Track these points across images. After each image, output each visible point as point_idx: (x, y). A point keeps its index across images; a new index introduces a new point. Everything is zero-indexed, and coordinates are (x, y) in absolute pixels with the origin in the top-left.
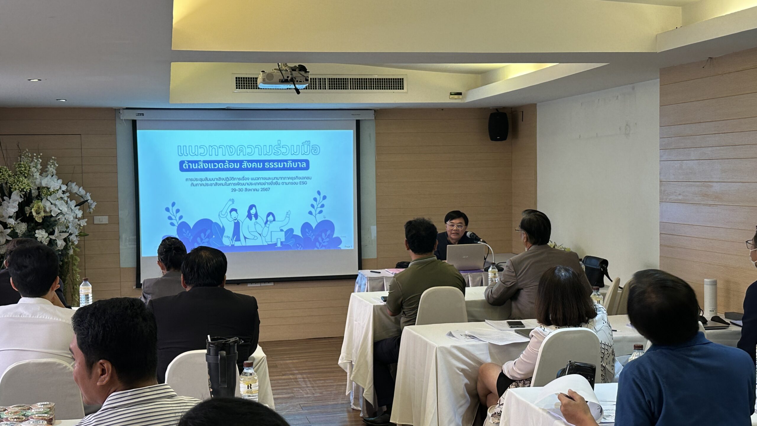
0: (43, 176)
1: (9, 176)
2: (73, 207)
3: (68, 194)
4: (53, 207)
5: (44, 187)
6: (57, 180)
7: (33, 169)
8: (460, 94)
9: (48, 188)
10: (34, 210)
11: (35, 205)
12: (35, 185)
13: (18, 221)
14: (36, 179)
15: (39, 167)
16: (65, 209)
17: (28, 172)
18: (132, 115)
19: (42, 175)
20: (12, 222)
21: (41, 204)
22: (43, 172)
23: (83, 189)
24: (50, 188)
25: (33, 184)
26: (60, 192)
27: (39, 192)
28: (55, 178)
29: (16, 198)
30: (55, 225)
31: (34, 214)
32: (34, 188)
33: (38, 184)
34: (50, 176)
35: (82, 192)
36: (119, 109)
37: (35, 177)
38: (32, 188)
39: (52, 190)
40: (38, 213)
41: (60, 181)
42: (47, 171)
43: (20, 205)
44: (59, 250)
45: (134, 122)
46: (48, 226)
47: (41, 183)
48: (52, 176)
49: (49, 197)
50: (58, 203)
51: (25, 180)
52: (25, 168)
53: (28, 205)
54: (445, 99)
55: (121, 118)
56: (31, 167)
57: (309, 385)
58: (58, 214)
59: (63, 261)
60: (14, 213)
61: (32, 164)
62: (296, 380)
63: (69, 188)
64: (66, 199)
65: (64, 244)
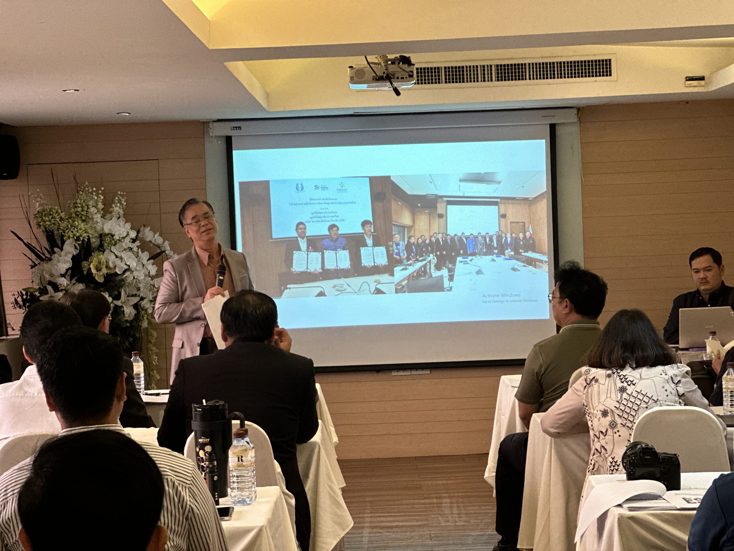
0: (106, 219)
1: (61, 219)
2: (145, 262)
3: (138, 243)
4: (118, 262)
5: (108, 234)
6: (125, 223)
7: (93, 210)
8: (702, 79)
9: (113, 236)
10: (94, 265)
11: (94, 259)
12: (96, 231)
13: (74, 281)
14: (97, 222)
15: (101, 206)
16: (133, 264)
17: (87, 214)
18: (225, 130)
19: (105, 217)
20: (64, 282)
21: (102, 257)
22: (106, 213)
23: (161, 235)
24: (114, 235)
25: (93, 231)
26: (127, 240)
27: (101, 241)
28: (122, 221)
29: (69, 250)
30: (122, 286)
31: (94, 271)
32: (95, 236)
33: (100, 231)
34: (115, 219)
35: (158, 239)
36: (208, 122)
37: (95, 220)
38: (91, 236)
39: (117, 237)
40: (98, 269)
41: (128, 226)
42: (111, 212)
43: (74, 258)
44: (127, 321)
45: (229, 140)
46: (112, 288)
47: (103, 229)
48: (119, 218)
49: (112, 248)
50: (124, 255)
51: (82, 225)
52: (82, 207)
53: (86, 259)
55: (211, 134)
56: (90, 207)
57: (455, 511)
58: (125, 271)
59: (134, 336)
60: (67, 270)
61: (91, 203)
62: (439, 506)
63: (140, 235)
64: (135, 249)
65: (134, 312)
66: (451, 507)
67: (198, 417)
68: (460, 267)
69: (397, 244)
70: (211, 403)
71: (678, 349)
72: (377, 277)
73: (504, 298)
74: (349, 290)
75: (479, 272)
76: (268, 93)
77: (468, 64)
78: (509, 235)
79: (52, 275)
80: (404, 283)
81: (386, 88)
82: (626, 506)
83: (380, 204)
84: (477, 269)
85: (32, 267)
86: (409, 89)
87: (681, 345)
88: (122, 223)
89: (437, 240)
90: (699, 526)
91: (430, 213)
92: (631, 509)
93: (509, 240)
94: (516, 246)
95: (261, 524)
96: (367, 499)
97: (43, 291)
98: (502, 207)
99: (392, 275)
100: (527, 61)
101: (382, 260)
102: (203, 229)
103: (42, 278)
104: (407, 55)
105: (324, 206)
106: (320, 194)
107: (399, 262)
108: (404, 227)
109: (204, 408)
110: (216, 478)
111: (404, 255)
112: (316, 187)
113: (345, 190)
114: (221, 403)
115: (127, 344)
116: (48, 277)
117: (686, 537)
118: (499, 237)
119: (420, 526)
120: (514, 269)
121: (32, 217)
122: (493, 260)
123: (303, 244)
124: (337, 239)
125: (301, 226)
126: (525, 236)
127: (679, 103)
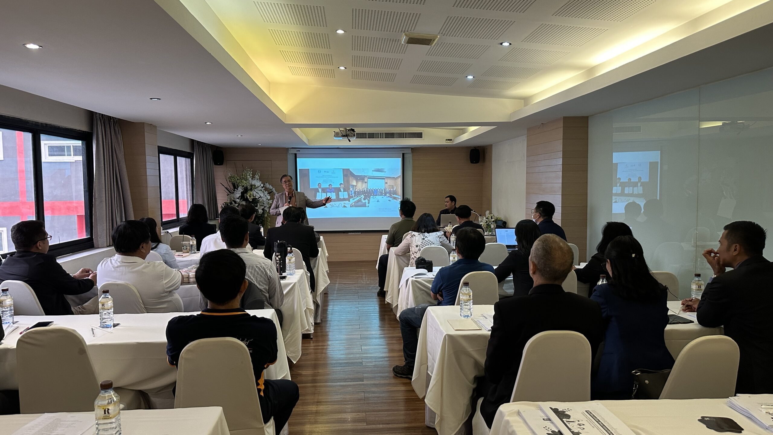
0: (253, 180)
1: (238, 179)
2: (266, 195)
3: (264, 188)
4: (257, 194)
5: (253, 185)
7: (249, 177)
8: (451, 140)
9: (255, 185)
10: (248, 195)
11: (249, 193)
12: (249, 184)
13: (241, 200)
14: (250, 181)
15: (251, 175)
16: (262, 195)
17: (246, 178)
18: (295, 151)
20: (238, 200)
21: (251, 193)
22: (253, 178)
23: (272, 186)
26: (260, 187)
27: (251, 187)
28: (258, 181)
29: (240, 190)
30: (258, 203)
31: (248, 197)
33: (251, 184)
34: (256, 180)
35: (271, 187)
36: (289, 148)
39: (256, 186)
40: (250, 197)
41: (261, 182)
42: (255, 178)
43: (242, 193)
44: (260, 214)
45: (296, 154)
46: (255, 203)
49: (255, 190)
50: (259, 192)
51: (245, 182)
52: (245, 175)
53: (246, 193)
54: (444, 143)
55: (290, 152)
57: (367, 278)
58: (259, 197)
59: (262, 219)
60: (239, 197)
61: (248, 174)
62: (362, 277)
63: (265, 186)
64: (263, 190)
65: (262, 211)
66: (366, 277)
67: (276, 246)
68: (372, 199)
69: (351, 191)
70: (281, 242)
71: (440, 227)
72: (344, 202)
73: (386, 210)
74: (335, 206)
75: (378, 201)
76: (308, 139)
77: (376, 132)
78: (388, 189)
79: (234, 198)
80: (353, 204)
81: (346, 139)
82: (414, 277)
83: (346, 178)
84: (377, 200)
85: (227, 195)
86: (354, 140)
87: (441, 227)
88: (259, 181)
89: (364, 190)
90: (435, 283)
91: (362, 181)
92: (416, 278)
93: (388, 191)
94: (390, 193)
95: (295, 281)
96: (339, 274)
97: (231, 203)
98: (386, 180)
99: (349, 201)
100: (395, 132)
101: (346, 197)
102: (287, 185)
103: (231, 199)
104: (353, 128)
105: (327, 178)
106: (326, 174)
107: (352, 197)
108: (354, 186)
109: (278, 244)
110: (281, 266)
111: (353, 195)
112: (325, 172)
113: (335, 173)
114: (284, 242)
115: (260, 222)
116: (232, 199)
117: (431, 286)
118: (385, 190)
119: (355, 283)
120: (389, 200)
121: (227, 178)
122: (383, 197)
123: (320, 190)
124: (331, 189)
125: (320, 184)
126: (393, 190)
127: (444, 148)
